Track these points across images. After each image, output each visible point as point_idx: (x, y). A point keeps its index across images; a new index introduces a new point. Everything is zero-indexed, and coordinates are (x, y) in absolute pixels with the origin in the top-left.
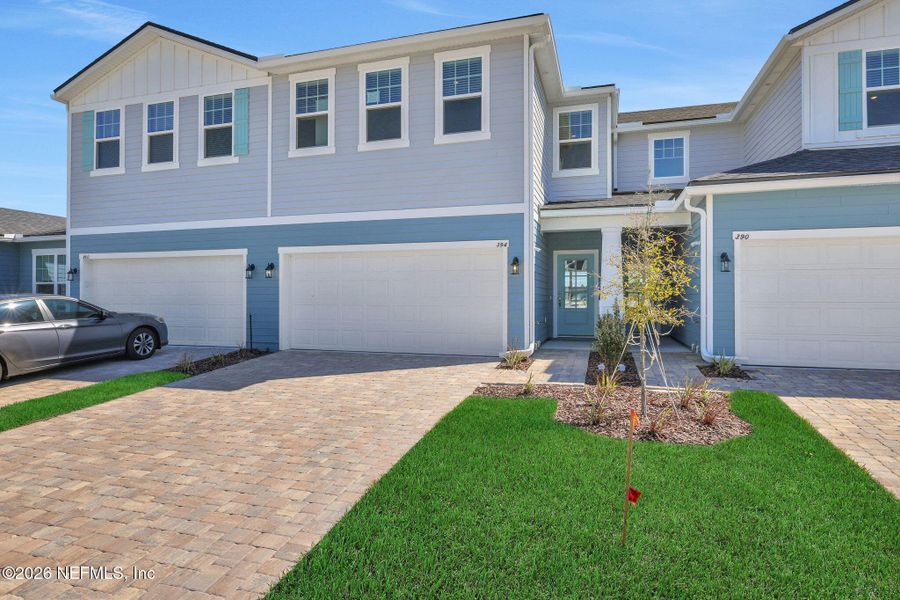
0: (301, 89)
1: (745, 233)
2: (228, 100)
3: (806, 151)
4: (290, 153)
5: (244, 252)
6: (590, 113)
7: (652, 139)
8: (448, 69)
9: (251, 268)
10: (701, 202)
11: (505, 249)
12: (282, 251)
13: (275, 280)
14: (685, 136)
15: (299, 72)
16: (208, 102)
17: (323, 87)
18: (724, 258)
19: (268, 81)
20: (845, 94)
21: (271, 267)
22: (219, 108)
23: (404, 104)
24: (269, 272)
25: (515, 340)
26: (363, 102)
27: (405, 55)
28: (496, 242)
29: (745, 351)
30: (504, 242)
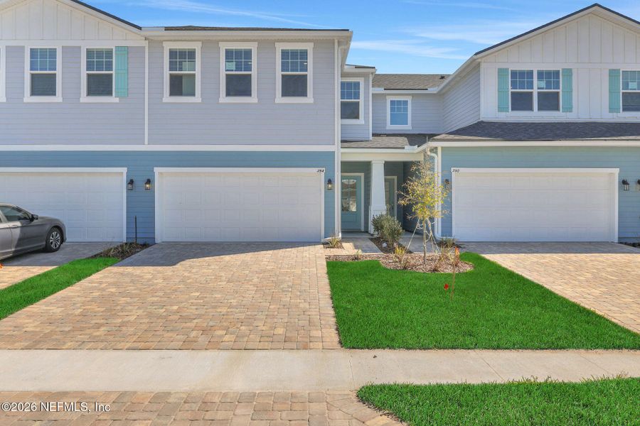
0: (173, 54)
1: (457, 169)
2: (109, 53)
3: (482, 122)
4: (163, 99)
5: (124, 170)
6: (359, 83)
7: (389, 99)
8: (285, 54)
9: (131, 182)
10: (434, 150)
11: (323, 174)
12: (157, 170)
13: (152, 191)
14: (409, 99)
15: (171, 41)
16: (90, 53)
17: (191, 55)
18: (447, 182)
19: (145, 44)
20: (501, 91)
21: (149, 182)
22: (99, 58)
23: (254, 73)
24: (147, 186)
25: (329, 230)
26: (224, 68)
27: (254, 41)
28: (317, 169)
29: (458, 233)
30: (322, 169)
